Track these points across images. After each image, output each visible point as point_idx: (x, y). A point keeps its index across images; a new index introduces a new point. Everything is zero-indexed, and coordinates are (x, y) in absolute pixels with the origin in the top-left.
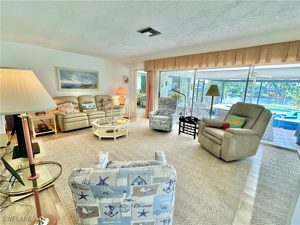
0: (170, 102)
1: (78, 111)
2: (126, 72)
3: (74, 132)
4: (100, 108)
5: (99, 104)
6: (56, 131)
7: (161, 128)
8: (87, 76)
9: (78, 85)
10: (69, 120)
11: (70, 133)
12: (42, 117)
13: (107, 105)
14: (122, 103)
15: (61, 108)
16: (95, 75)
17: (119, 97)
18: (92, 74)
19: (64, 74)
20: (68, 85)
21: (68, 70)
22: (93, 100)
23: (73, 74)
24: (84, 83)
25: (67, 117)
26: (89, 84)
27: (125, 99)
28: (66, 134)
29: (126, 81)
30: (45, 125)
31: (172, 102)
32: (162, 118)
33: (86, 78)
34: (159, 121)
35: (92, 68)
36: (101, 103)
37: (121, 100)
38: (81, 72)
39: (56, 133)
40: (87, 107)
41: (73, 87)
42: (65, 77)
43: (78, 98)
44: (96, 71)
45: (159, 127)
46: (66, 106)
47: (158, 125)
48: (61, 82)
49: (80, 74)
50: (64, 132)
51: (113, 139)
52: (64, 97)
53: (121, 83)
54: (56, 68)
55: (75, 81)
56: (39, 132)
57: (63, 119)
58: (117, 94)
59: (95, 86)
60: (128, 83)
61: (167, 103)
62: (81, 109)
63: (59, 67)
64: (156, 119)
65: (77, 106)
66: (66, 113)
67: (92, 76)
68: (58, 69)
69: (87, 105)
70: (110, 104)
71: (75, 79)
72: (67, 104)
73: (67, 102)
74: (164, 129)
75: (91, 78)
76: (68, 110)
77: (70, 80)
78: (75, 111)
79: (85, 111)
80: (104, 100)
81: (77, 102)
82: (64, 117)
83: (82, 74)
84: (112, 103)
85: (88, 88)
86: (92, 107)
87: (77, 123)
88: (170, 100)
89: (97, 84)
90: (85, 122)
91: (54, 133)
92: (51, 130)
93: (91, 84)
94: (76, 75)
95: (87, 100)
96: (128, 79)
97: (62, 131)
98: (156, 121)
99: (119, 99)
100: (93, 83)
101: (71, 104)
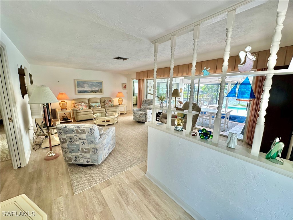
0: (149, 102)
1: (87, 108)
2: (124, 80)
3: (83, 122)
4: (103, 106)
5: (103, 104)
6: (72, 120)
7: (140, 120)
8: (95, 85)
9: (89, 90)
10: (80, 114)
11: (81, 122)
12: (64, 111)
13: (108, 104)
14: (120, 103)
15: (76, 106)
16: (101, 83)
17: (118, 98)
18: (98, 83)
19: (79, 84)
20: (82, 91)
21: (82, 81)
22: (99, 101)
23: (85, 83)
24: (93, 90)
25: (79, 111)
26: (97, 90)
27: (122, 100)
28: (78, 122)
29: (124, 87)
30: (66, 116)
31: (150, 102)
32: (140, 113)
33: (94, 86)
34: (138, 115)
35: (99, 79)
36: (104, 103)
37: (120, 101)
38: (91, 82)
39: (72, 122)
40: (94, 106)
41: (85, 92)
42: (80, 86)
43: (89, 100)
44: (102, 81)
45: (138, 119)
46: (80, 105)
47: (138, 118)
48: (77, 89)
49: (90, 84)
50: (77, 121)
51: (104, 125)
52: (79, 99)
53: (120, 89)
54: (75, 80)
55: (87, 88)
56: (62, 121)
57: (77, 113)
58: (117, 97)
59: (101, 91)
60: (126, 88)
61: (147, 103)
62: (90, 107)
63: (76, 80)
64: (137, 113)
65: (87, 105)
66: (79, 109)
67: (98, 84)
68: (76, 81)
69: (94, 105)
70: (110, 104)
71: (87, 87)
72: (80, 103)
73: (80, 102)
74: (141, 121)
75: (98, 86)
76: (80, 107)
77: (83, 87)
78: (85, 108)
79: (92, 108)
80: (106, 101)
81: (87, 102)
82: (77, 112)
83: (92, 83)
84: (111, 103)
85: (95, 93)
86: (97, 106)
87: (86, 116)
88: (149, 101)
89: (102, 90)
90: (91, 115)
91: (71, 122)
92: (70, 120)
93: (98, 90)
94: (88, 84)
95: (95, 101)
96: (126, 85)
97: (76, 121)
98: (137, 115)
99: (118, 100)
100: (100, 89)
101: (83, 103)
